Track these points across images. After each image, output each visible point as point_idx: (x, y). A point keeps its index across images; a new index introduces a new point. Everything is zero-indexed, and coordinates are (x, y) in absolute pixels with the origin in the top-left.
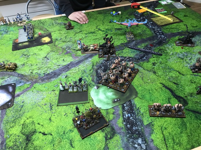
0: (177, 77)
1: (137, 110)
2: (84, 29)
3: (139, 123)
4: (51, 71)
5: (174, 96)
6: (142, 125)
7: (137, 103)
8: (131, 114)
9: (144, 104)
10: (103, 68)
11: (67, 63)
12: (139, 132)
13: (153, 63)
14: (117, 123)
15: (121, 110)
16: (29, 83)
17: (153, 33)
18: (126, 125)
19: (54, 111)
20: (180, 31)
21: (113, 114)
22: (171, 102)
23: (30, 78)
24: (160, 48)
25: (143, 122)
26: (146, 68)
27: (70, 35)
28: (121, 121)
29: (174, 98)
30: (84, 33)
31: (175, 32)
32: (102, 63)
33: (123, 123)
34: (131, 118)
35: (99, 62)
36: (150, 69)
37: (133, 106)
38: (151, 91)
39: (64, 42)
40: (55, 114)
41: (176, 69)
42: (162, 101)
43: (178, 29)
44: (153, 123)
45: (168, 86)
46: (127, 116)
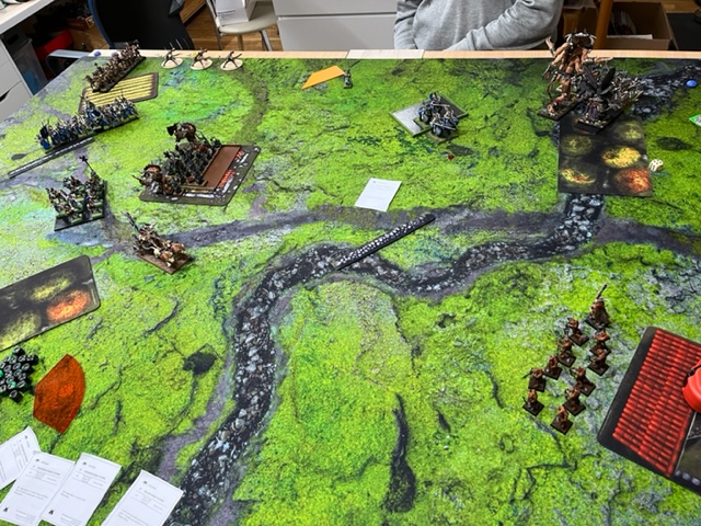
0: (469, 402)
1: (258, 444)
2: (360, 123)
3: (223, 484)
4: (174, 230)
5: (395, 459)
6: (227, 493)
7: (275, 426)
8: (231, 447)
9: (290, 438)
10: (294, 271)
11: (224, 222)
12: (203, 507)
13: (446, 316)
14: (181, 451)
15: (221, 422)
16: (107, 246)
17: (559, 202)
18: (193, 470)
19: (91, 344)
20: (680, 224)
21: (195, 422)
22: (366, 473)
23: (120, 232)
24: (526, 267)
25: (237, 487)
26: (405, 324)
27: (305, 132)
28: (193, 452)
29: (388, 468)
30: (348, 135)
31: (657, 223)
32: (304, 256)
33: (190, 461)
34: (221, 458)
35: (303, 248)
36: (418, 331)
37: (256, 428)
38: (344, 408)
39: (274, 150)
40: (87, 354)
41: (499, 370)
42: (346, 455)
43: (682, 212)
44: (255, 507)
45: (409, 418)
46: (219, 444)
